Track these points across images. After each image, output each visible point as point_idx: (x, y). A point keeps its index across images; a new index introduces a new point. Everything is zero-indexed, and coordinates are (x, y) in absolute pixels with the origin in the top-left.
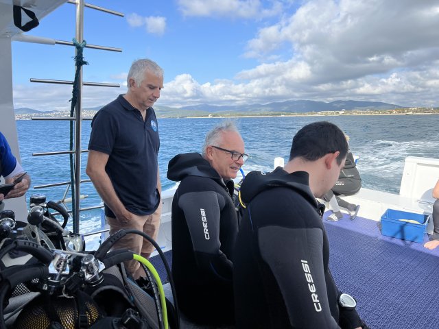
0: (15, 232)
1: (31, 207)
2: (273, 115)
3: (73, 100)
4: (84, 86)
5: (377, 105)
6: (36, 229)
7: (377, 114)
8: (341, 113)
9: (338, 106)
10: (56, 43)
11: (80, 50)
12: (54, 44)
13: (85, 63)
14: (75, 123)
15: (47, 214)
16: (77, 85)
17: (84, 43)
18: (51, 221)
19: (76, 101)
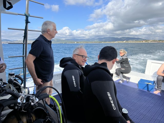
0: (3, 86)
1: (9, 77)
2: (99, 42)
3: (24, 36)
4: (28, 31)
5: (138, 39)
6: (11, 86)
7: (137, 42)
8: (124, 42)
9: (123, 39)
10: (18, 14)
11: (27, 17)
12: (17, 15)
13: (29, 22)
14: (25, 45)
15: (15, 80)
16: (26, 30)
17: (29, 15)
18: (17, 82)
19: (25, 37)
